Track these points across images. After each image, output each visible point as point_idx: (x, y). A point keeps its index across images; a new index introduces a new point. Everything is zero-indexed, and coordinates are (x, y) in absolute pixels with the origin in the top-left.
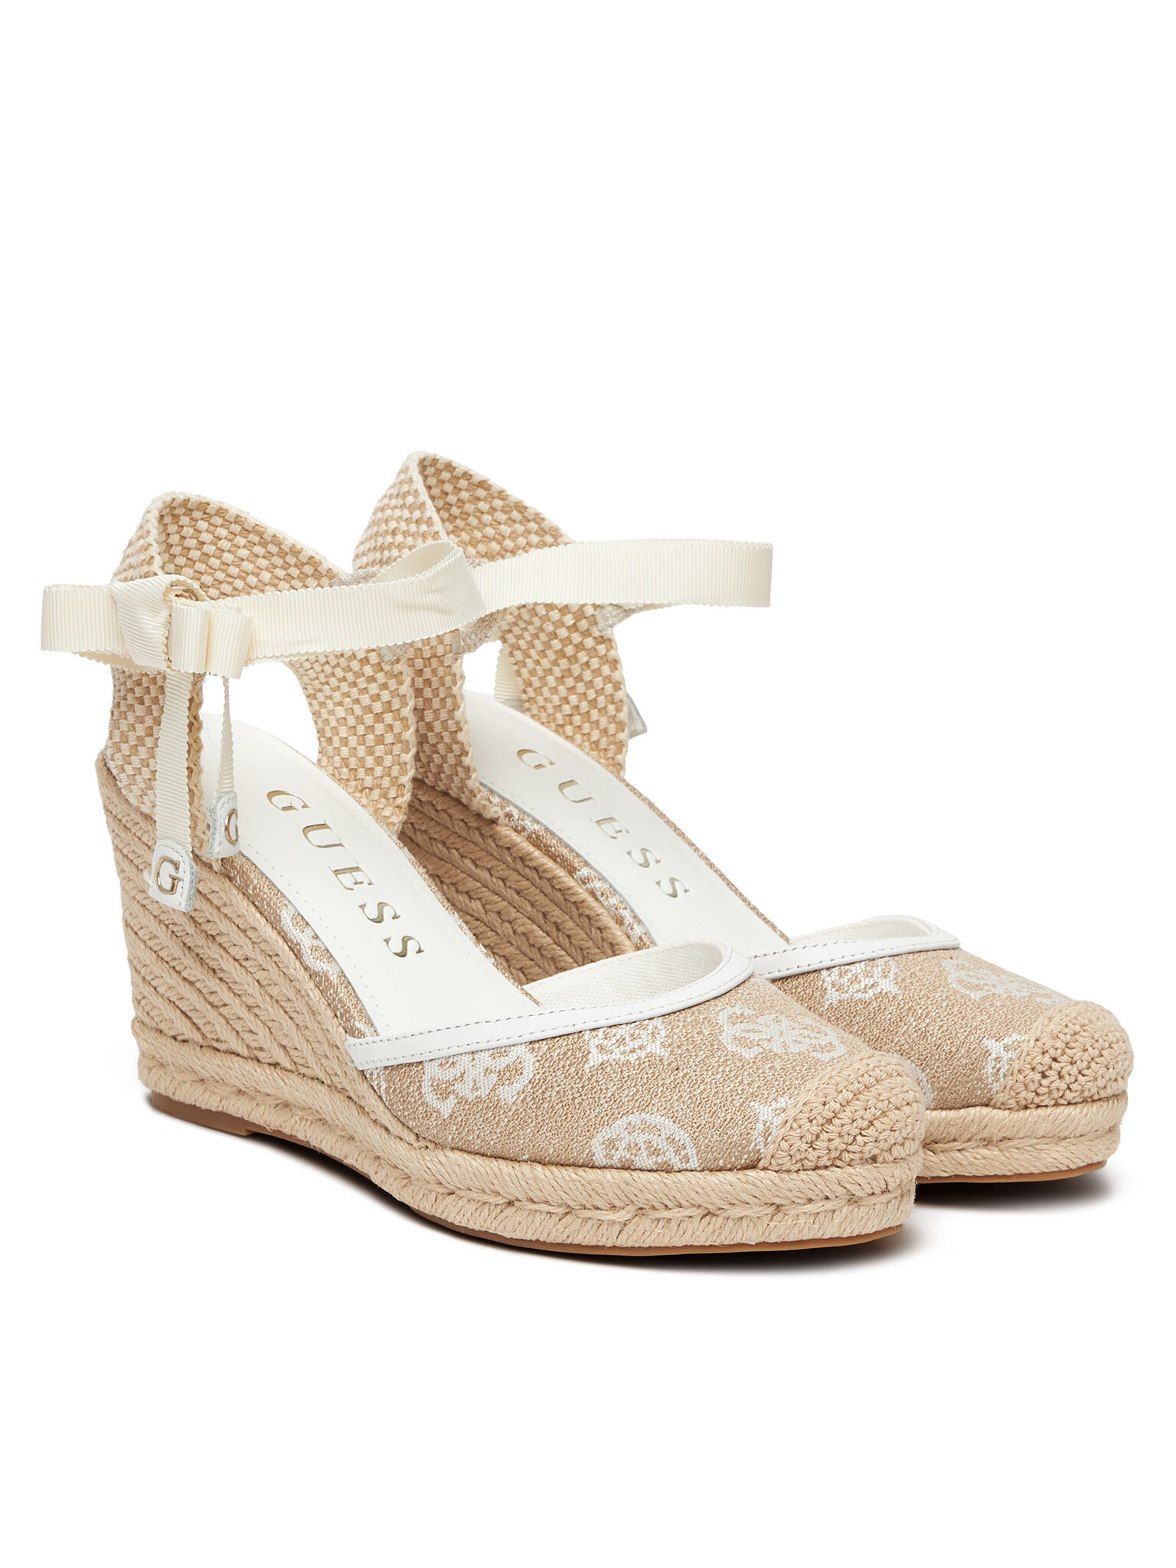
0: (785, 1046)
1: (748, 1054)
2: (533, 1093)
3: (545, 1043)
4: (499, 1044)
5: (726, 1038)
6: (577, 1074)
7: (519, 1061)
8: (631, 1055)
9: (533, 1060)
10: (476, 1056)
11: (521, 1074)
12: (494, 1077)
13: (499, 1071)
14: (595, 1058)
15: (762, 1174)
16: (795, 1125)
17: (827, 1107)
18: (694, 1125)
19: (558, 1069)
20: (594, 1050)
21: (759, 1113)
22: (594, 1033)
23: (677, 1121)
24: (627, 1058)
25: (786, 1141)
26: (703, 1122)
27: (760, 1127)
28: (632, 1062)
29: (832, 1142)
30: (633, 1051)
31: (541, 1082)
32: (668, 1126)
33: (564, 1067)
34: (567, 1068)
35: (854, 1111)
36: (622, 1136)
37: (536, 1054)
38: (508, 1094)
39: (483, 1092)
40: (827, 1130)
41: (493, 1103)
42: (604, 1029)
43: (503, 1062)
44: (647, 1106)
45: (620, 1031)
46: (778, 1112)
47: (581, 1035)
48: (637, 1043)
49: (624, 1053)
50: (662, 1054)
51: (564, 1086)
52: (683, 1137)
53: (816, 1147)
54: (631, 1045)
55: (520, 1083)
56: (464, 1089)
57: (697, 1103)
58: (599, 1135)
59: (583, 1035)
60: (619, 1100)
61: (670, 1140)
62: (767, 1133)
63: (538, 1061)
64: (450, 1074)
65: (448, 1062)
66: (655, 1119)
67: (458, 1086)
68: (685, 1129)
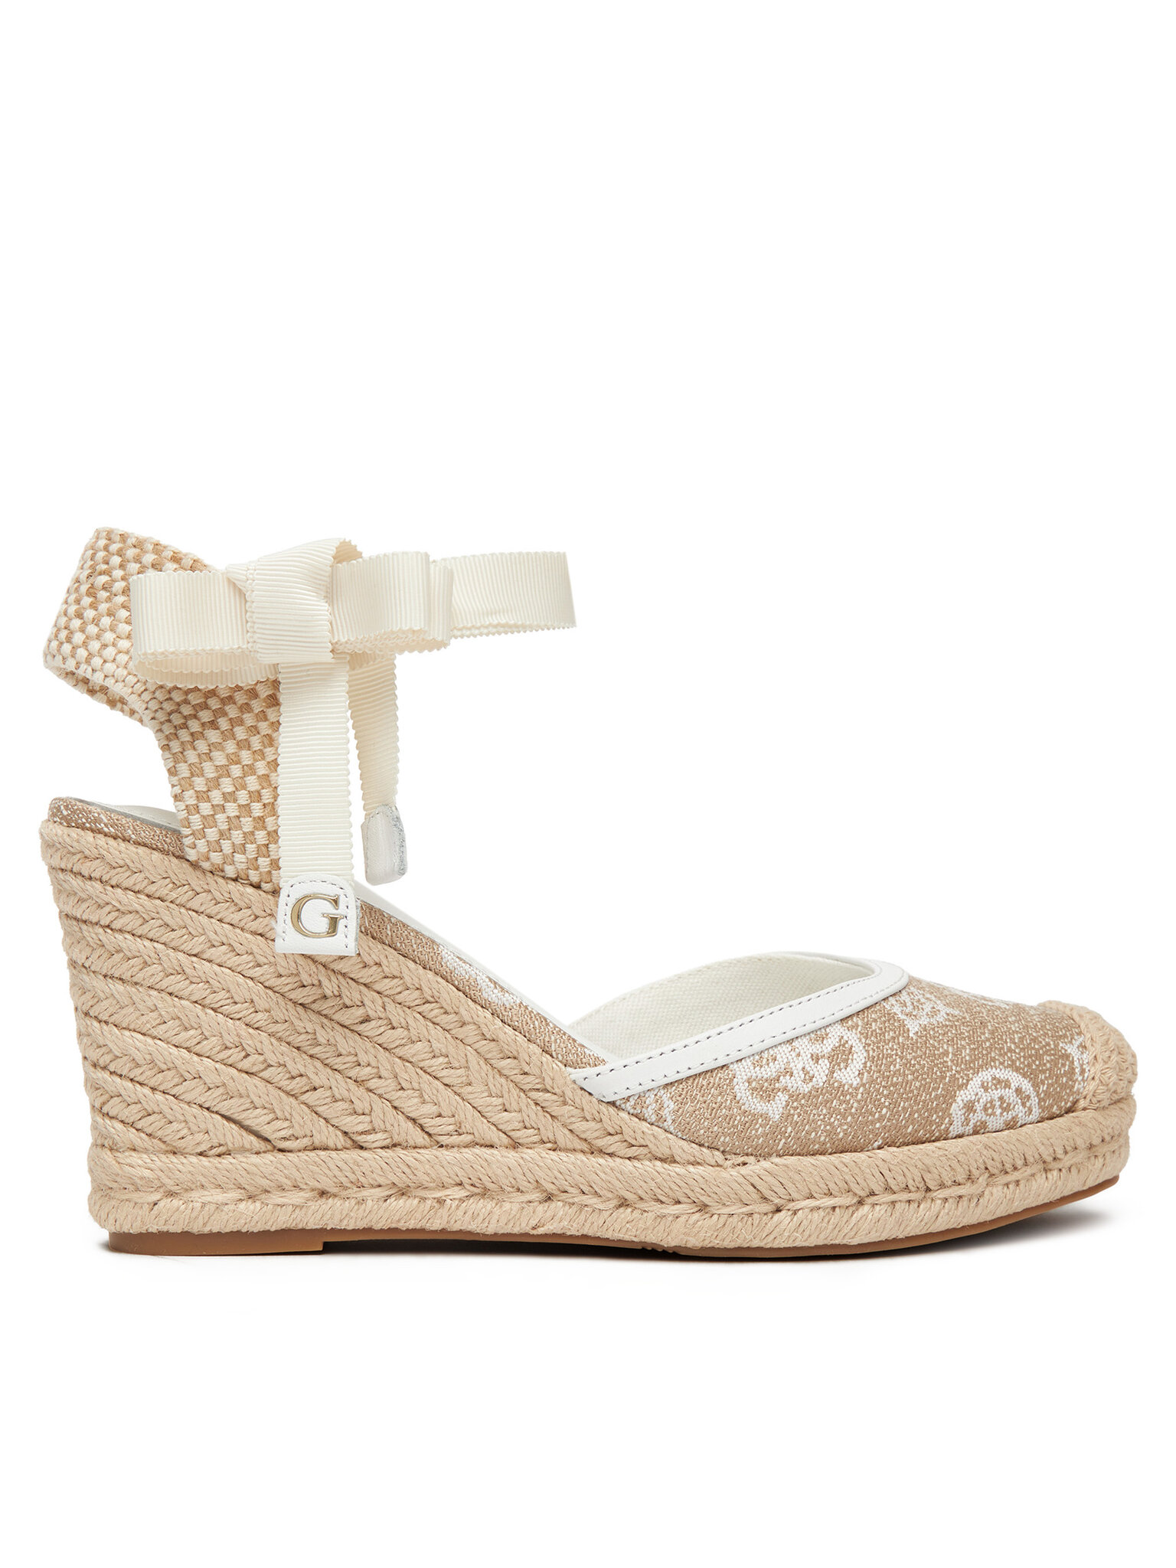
9: (856, 1037)
10: (795, 1044)
11: (854, 1052)
12: (825, 1064)
13: (828, 1054)
14: (912, 1025)
18: (1031, 1072)
19: (888, 1041)
20: (905, 1018)
21: (1071, 1052)
22: (889, 1003)
24: (936, 1020)
27: (1077, 1065)
32: (1016, 1080)
36: (980, 1095)
38: (849, 1076)
39: (820, 1079)
41: (834, 1090)
52: (1027, 1086)
54: (926, 1009)
55: (858, 1062)
56: (796, 1083)
57: (1025, 1051)
58: (959, 1098)
59: (883, 1006)
61: (1018, 1091)
62: (1082, 1071)
63: (862, 1036)
64: (770, 1071)
65: (760, 1057)
66: (1001, 1072)
67: (785, 1080)
68: (1027, 1077)
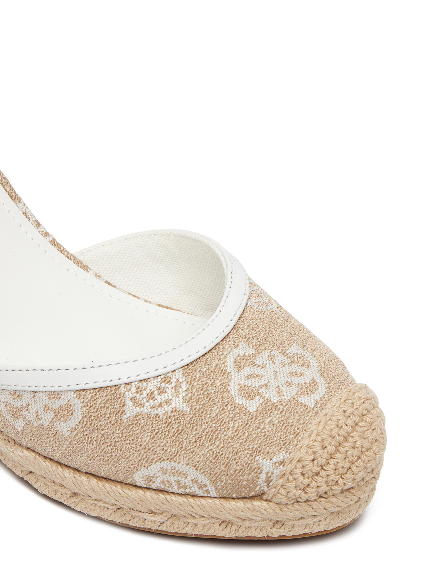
0: (279, 393)
1: (253, 406)
2: (83, 431)
3: (89, 392)
4: (53, 389)
5: (234, 389)
6: (116, 422)
7: (69, 405)
8: (159, 409)
9: (81, 405)
10: (36, 394)
11: (72, 414)
12: (52, 413)
13: (55, 409)
14: (131, 410)
15: (265, 504)
16: (291, 478)
17: (316, 462)
18: (212, 472)
19: (101, 416)
20: (129, 403)
21: (262, 466)
22: (129, 387)
23: (199, 469)
24: (156, 412)
25: (284, 488)
26: (219, 471)
27: (263, 476)
28: (161, 417)
29: (319, 488)
30: (160, 405)
31: (88, 424)
32: (193, 473)
33: (105, 414)
34: (108, 416)
35: (336, 463)
36: (158, 475)
37: (82, 400)
38: (64, 428)
39: (44, 422)
40: (316, 480)
41: (52, 432)
42: (136, 383)
43: (56, 404)
44: (175, 456)
45: (150, 384)
46: (277, 464)
47: (117, 387)
48: (163, 397)
49: (153, 407)
50: (185, 409)
51: (107, 431)
52: (204, 480)
53: (307, 491)
54: (160, 399)
55: (73, 422)
57: (214, 456)
58: (139, 472)
59: (119, 388)
60: (152, 448)
61: (194, 481)
62: (268, 481)
63: (84, 406)
65: (16, 394)
66: (181, 467)
67: (25, 413)
68: (205, 475)
